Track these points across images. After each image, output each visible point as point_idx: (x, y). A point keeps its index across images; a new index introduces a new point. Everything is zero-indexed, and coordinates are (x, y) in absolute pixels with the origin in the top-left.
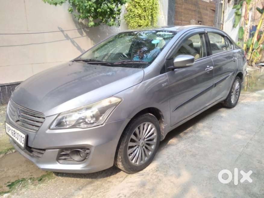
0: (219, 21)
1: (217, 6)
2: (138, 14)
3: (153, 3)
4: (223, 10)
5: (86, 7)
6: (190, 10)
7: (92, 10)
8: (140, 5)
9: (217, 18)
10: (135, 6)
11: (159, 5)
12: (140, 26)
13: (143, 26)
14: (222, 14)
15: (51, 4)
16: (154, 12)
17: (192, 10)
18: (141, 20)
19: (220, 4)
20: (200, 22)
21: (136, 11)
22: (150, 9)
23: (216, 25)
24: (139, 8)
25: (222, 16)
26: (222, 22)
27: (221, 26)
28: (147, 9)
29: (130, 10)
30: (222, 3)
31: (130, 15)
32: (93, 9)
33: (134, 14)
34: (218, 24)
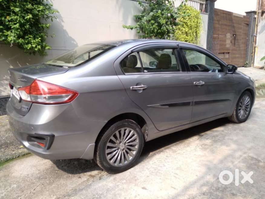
0: (252, 34)
1: (250, 20)
2: (185, 32)
3: (197, 23)
4: (256, 23)
5: (151, 29)
6: (226, 25)
7: (155, 32)
8: (187, 24)
9: (250, 31)
10: (183, 25)
11: (202, 24)
12: (186, 41)
13: (189, 41)
14: (256, 27)
15: (128, 29)
16: (198, 29)
17: (228, 25)
18: (188, 36)
19: (253, 18)
20: (235, 36)
21: (184, 29)
22: (195, 27)
23: (250, 37)
24: (186, 27)
25: (256, 28)
26: (255, 34)
27: (255, 38)
28: (192, 27)
29: (178, 29)
30: (255, 17)
31: (178, 32)
32: (156, 30)
33: (182, 32)
34: (252, 36)
